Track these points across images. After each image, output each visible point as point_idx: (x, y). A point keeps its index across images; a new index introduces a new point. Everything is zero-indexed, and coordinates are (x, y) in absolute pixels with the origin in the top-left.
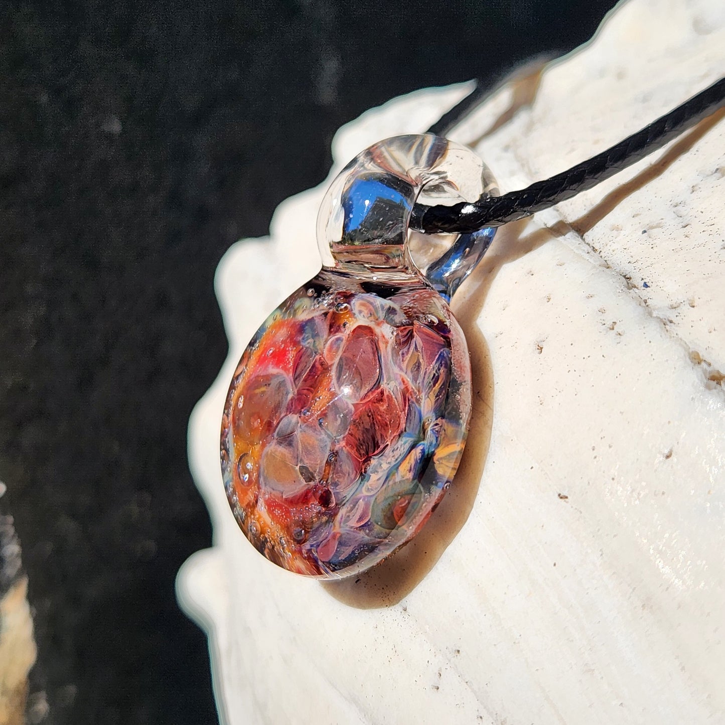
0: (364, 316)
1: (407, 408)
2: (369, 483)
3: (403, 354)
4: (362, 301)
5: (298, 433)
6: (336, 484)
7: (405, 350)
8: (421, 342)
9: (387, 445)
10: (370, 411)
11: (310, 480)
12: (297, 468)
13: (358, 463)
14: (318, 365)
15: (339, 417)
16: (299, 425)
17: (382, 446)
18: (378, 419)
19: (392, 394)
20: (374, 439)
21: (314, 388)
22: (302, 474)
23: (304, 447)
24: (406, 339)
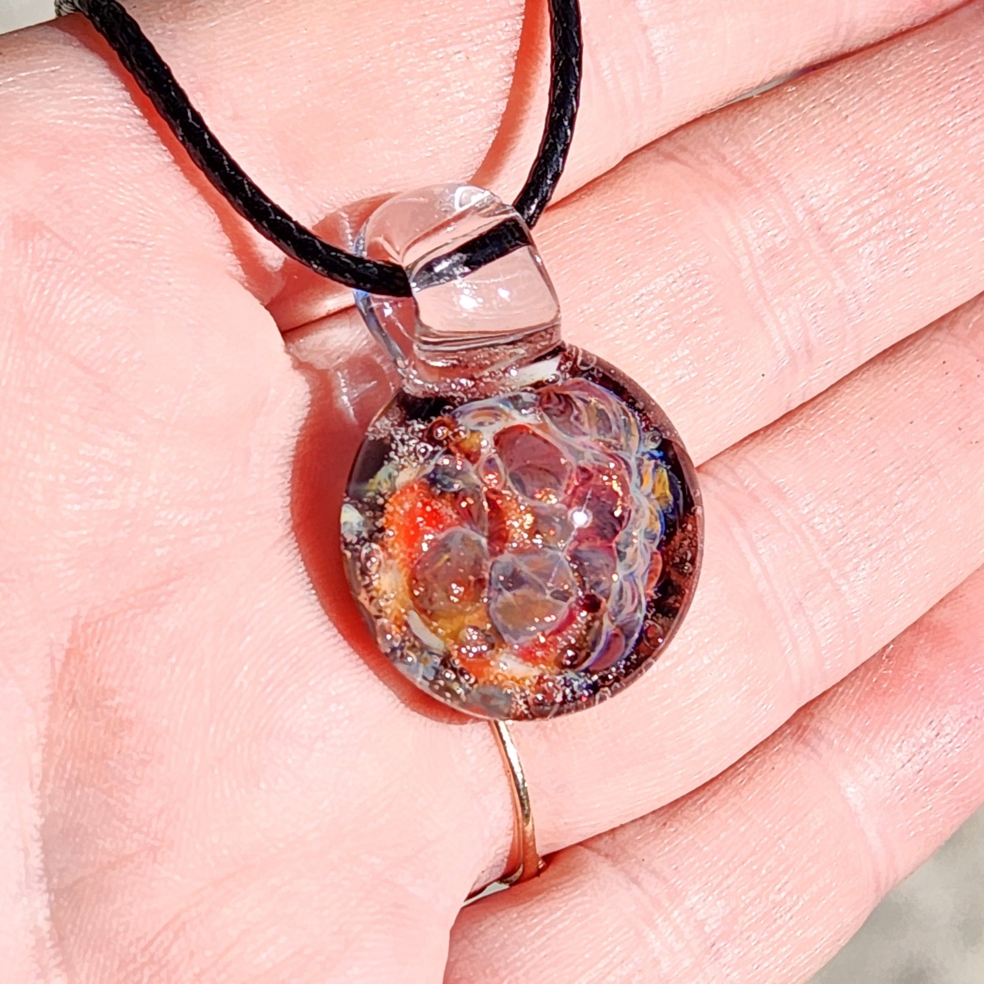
0: (491, 423)
2: (628, 560)
3: (577, 418)
4: (472, 414)
5: (522, 567)
6: (598, 583)
8: (584, 393)
11: (568, 598)
12: (548, 597)
14: (491, 496)
16: (517, 560)
19: (596, 463)
22: (556, 598)
23: (540, 575)
24: (564, 403)
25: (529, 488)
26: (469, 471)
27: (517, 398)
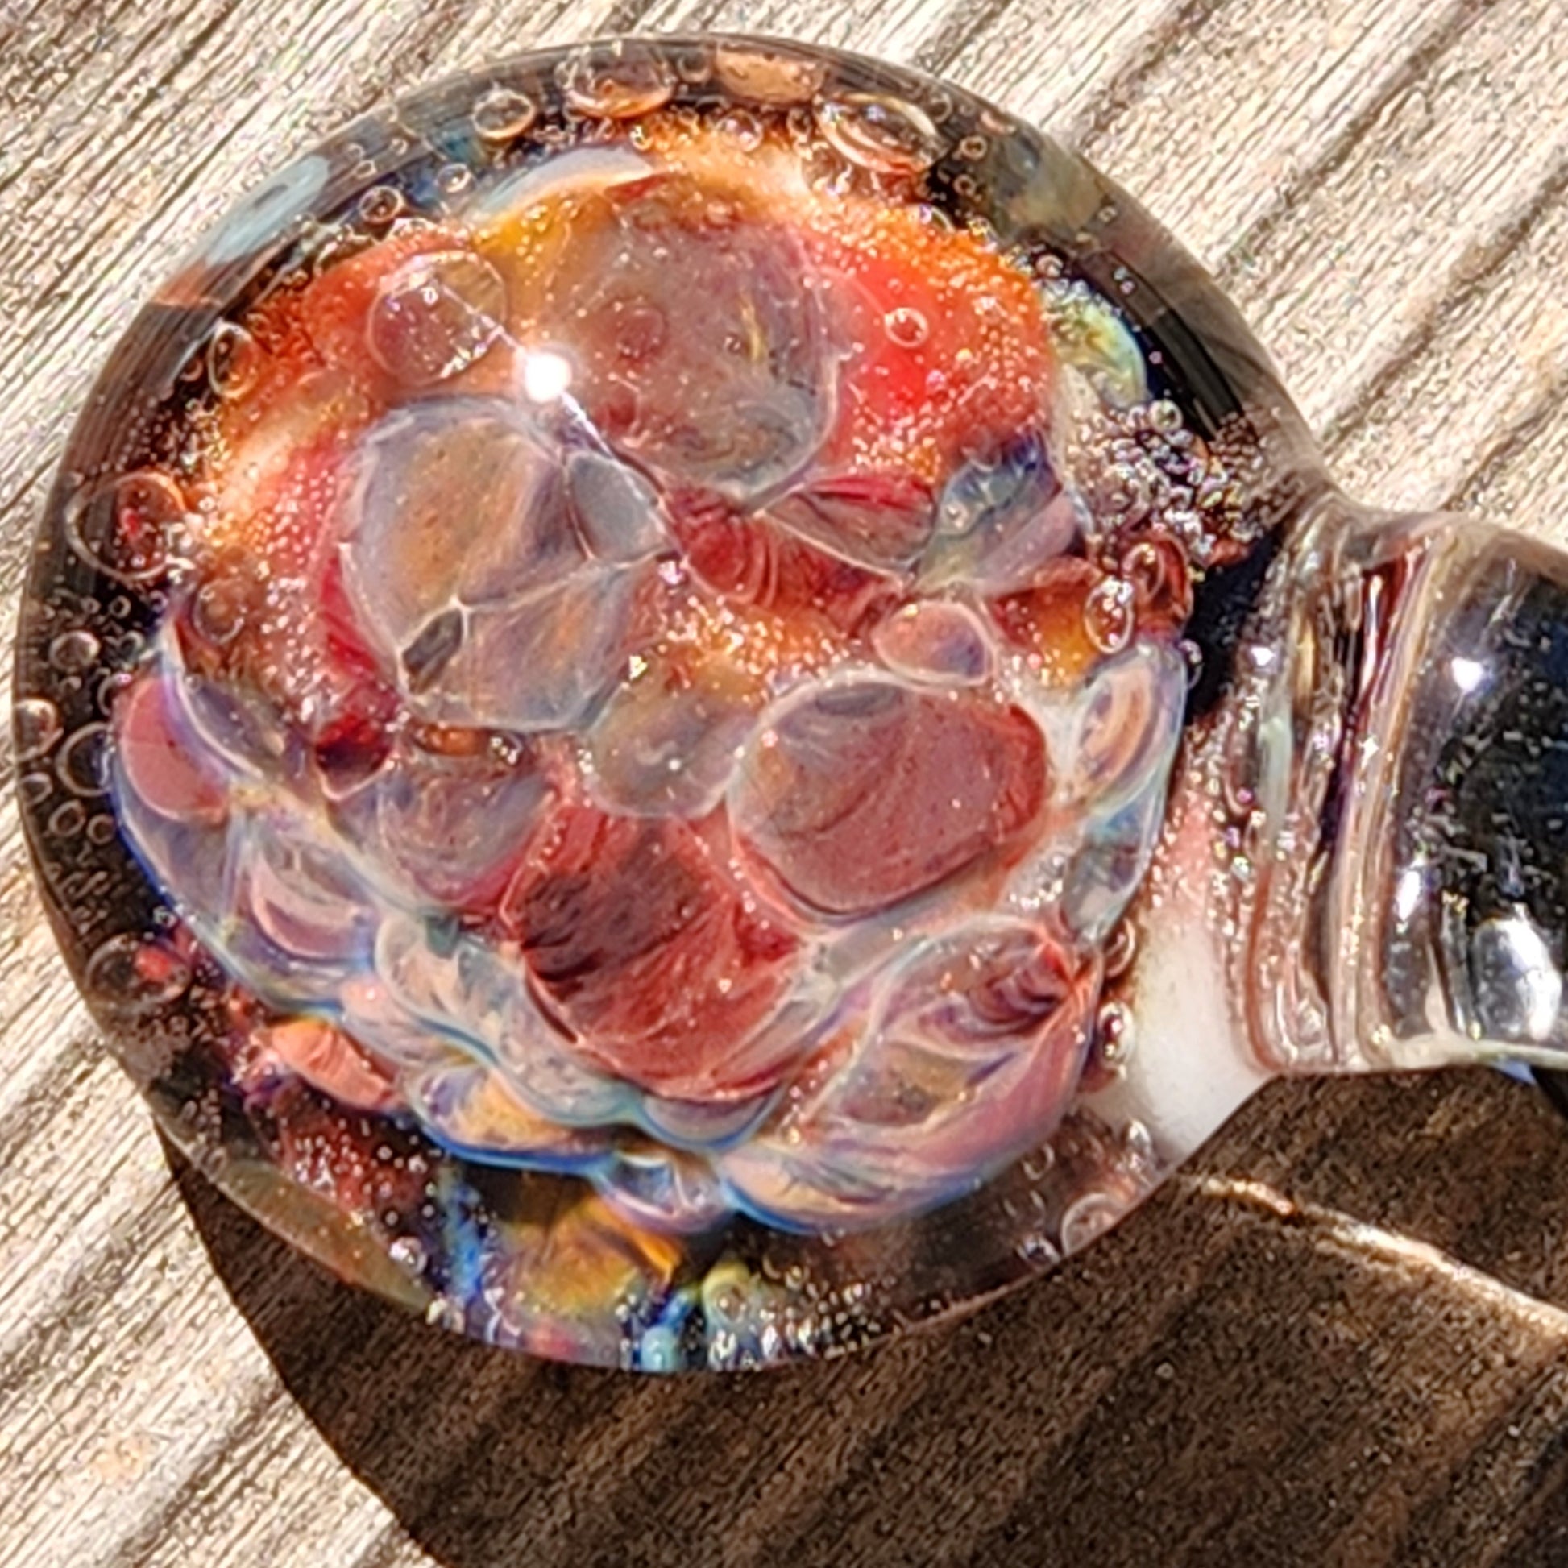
0: (1087, 733)
1: (734, 1095)
2: (421, 954)
3: (949, 1014)
4: (1148, 701)
5: (591, 571)
6: (405, 798)
7: (966, 1020)
8: (1007, 1089)
9: (571, 1037)
10: (701, 910)
11: (413, 668)
12: (454, 603)
13: (490, 893)
14: (869, 594)
15: (668, 758)
16: (624, 566)
17: (563, 1011)
18: (671, 965)
19: (781, 1003)
20: (589, 964)
21: (774, 606)
22: (433, 631)
23: (533, 619)
24: (1021, 1004)
25: (823, 728)
26: (981, 574)
27: (1121, 870)
